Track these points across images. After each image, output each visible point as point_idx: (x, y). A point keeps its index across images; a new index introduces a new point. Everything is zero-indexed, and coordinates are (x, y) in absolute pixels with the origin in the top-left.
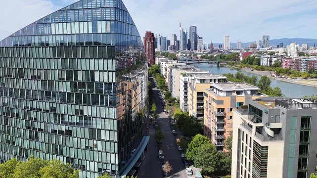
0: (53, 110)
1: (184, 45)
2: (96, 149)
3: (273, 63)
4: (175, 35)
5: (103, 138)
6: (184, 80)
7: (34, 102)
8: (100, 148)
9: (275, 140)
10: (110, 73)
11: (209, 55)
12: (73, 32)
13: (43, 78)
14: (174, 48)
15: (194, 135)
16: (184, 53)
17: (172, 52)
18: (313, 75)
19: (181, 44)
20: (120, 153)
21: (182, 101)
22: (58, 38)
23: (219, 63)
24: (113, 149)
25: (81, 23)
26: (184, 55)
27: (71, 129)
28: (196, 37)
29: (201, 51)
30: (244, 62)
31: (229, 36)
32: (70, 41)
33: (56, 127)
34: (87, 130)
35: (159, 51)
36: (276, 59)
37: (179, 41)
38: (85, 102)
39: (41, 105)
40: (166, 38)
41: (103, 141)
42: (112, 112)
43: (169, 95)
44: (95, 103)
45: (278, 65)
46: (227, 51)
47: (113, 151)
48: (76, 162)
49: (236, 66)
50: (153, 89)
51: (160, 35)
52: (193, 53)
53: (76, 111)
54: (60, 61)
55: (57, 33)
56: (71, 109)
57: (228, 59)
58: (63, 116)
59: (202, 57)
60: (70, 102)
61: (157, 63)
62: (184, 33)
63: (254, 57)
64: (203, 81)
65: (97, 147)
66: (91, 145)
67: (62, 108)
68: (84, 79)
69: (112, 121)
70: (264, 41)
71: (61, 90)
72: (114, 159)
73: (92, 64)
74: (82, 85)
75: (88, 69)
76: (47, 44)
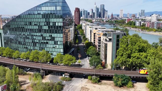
0: (42, 35)
1: (97, 15)
2: (56, 48)
3: (141, 24)
4: (92, 9)
5: (58, 44)
6: (90, 30)
7: (35, 33)
8: (57, 47)
9: (110, 42)
10: (61, 23)
11: (110, 21)
12: (49, 10)
13: (38, 25)
14: (91, 16)
15: (90, 46)
16: (97, 19)
17: (90, 19)
18: (160, 30)
19: (95, 15)
20: (64, 49)
21: (89, 39)
22: (44, 12)
23: (114, 24)
24: (62, 47)
25: (52, 7)
26: (97, 20)
27: (48, 41)
28: (104, 11)
29: (106, 18)
30: (127, 24)
31: (123, 10)
32: (48, 13)
33: (43, 41)
34: (53, 42)
35: (83, 18)
36: (143, 22)
37: (94, 13)
38: (53, 32)
39: (38, 34)
40: (87, 11)
41: (58, 45)
42: (61, 35)
43: (84, 37)
44: (56, 33)
45: (144, 25)
46: (121, 18)
47: (62, 48)
48: (49, 52)
49: (123, 26)
50: (78, 36)
51: (84, 9)
52: (102, 19)
53: (50, 35)
54: (44, 19)
55: (44, 10)
56: (48, 35)
57: (120, 22)
58: (45, 37)
59: (106, 22)
60: (47, 32)
61: (81, 24)
62: (97, 8)
63: (133, 21)
64: (96, 29)
65: (56, 47)
66: (55, 46)
67: (45, 35)
68: (52, 25)
69: (61, 38)
70: (142, 13)
71: (45, 29)
72: (62, 50)
73: (55, 20)
74: (52, 27)
75: (54, 22)
76: (40, 14)
